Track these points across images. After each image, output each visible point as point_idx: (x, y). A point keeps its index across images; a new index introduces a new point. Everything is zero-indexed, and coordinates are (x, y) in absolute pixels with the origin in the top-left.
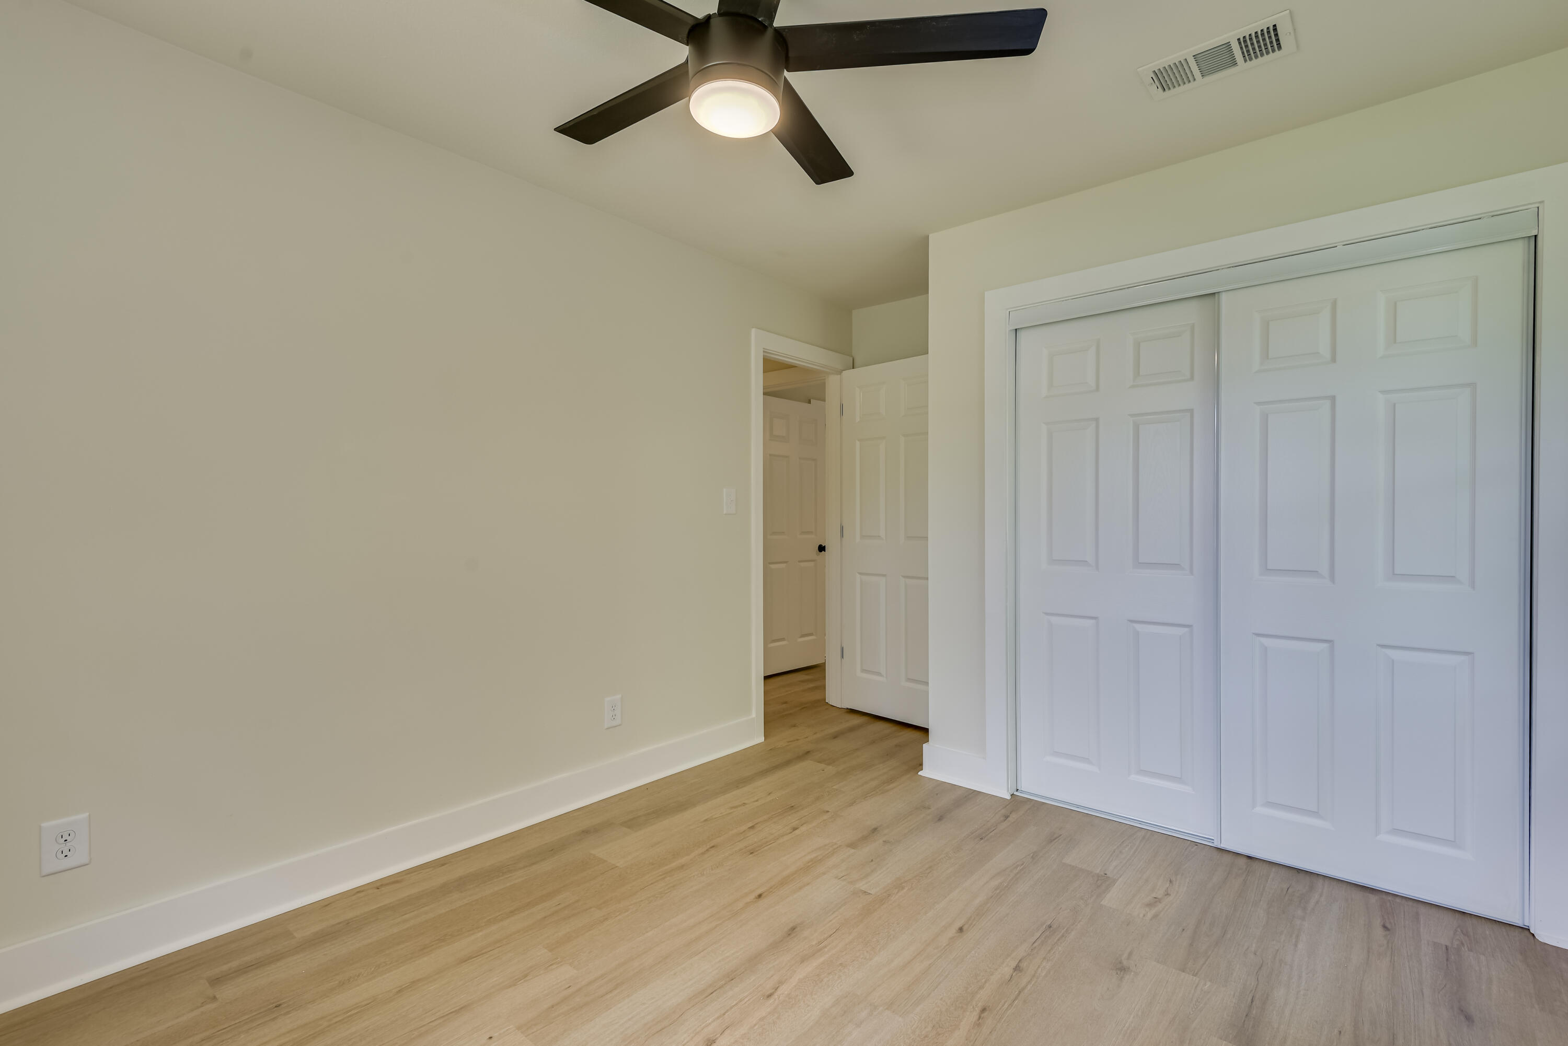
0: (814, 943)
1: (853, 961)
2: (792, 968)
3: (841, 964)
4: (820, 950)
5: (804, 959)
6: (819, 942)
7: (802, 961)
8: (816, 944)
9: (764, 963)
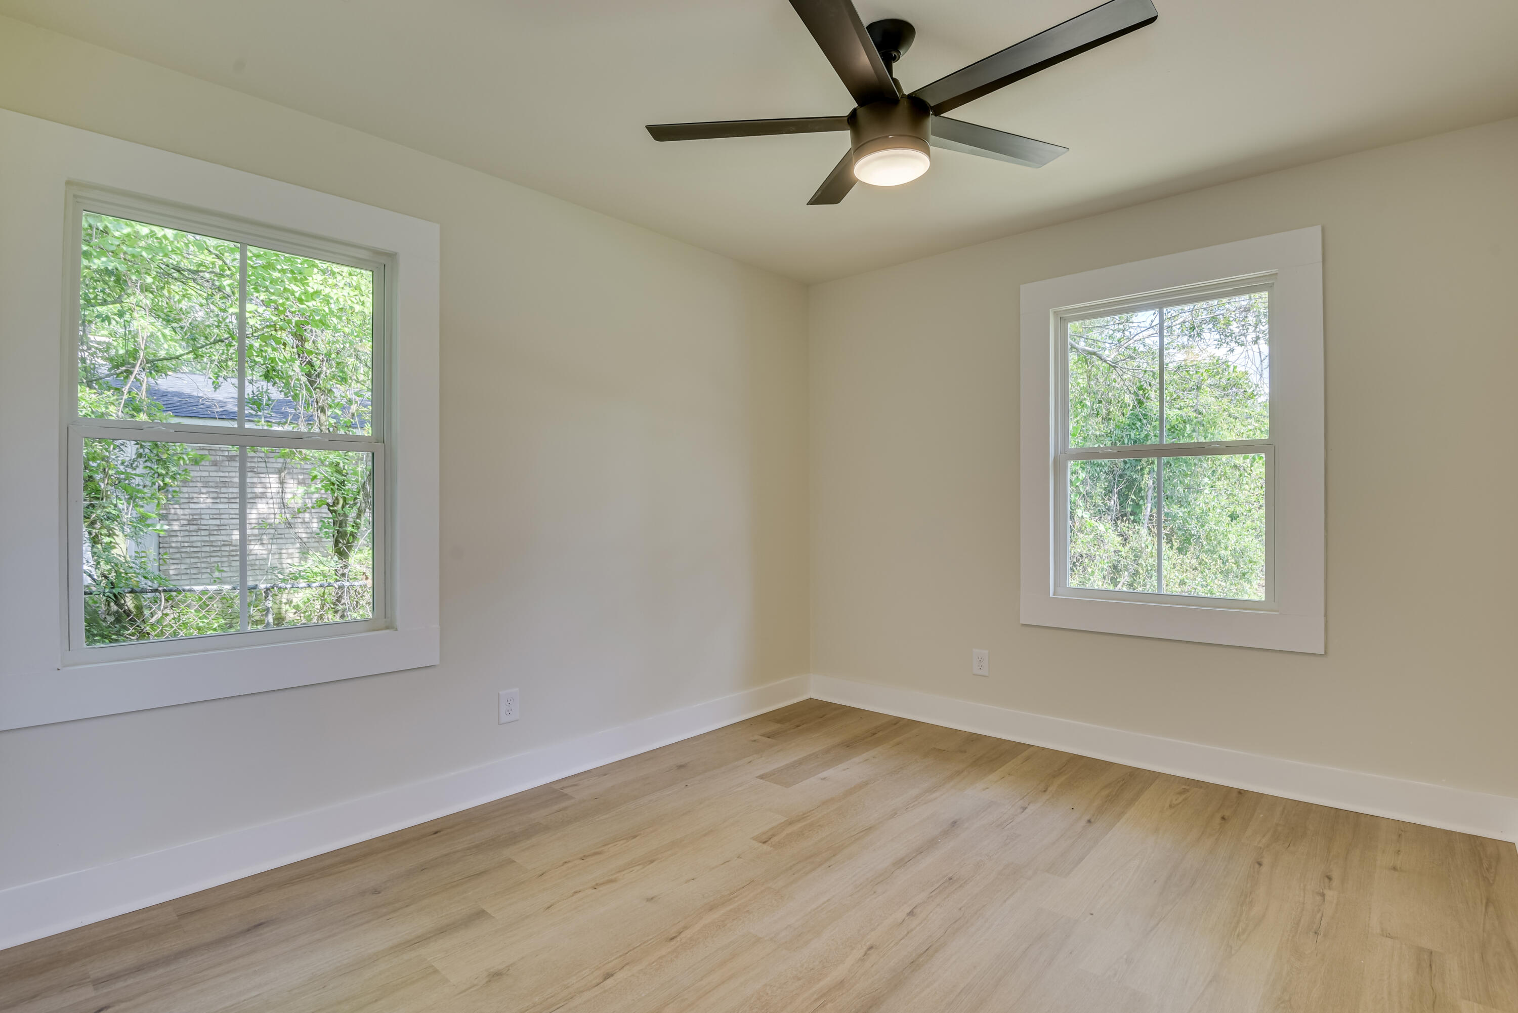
0: (830, 1005)
1: (785, 983)
2: (853, 974)
3: (799, 979)
4: (822, 997)
5: (841, 984)
6: (824, 1006)
7: (842, 982)
8: (827, 1004)
9: (884, 980)
